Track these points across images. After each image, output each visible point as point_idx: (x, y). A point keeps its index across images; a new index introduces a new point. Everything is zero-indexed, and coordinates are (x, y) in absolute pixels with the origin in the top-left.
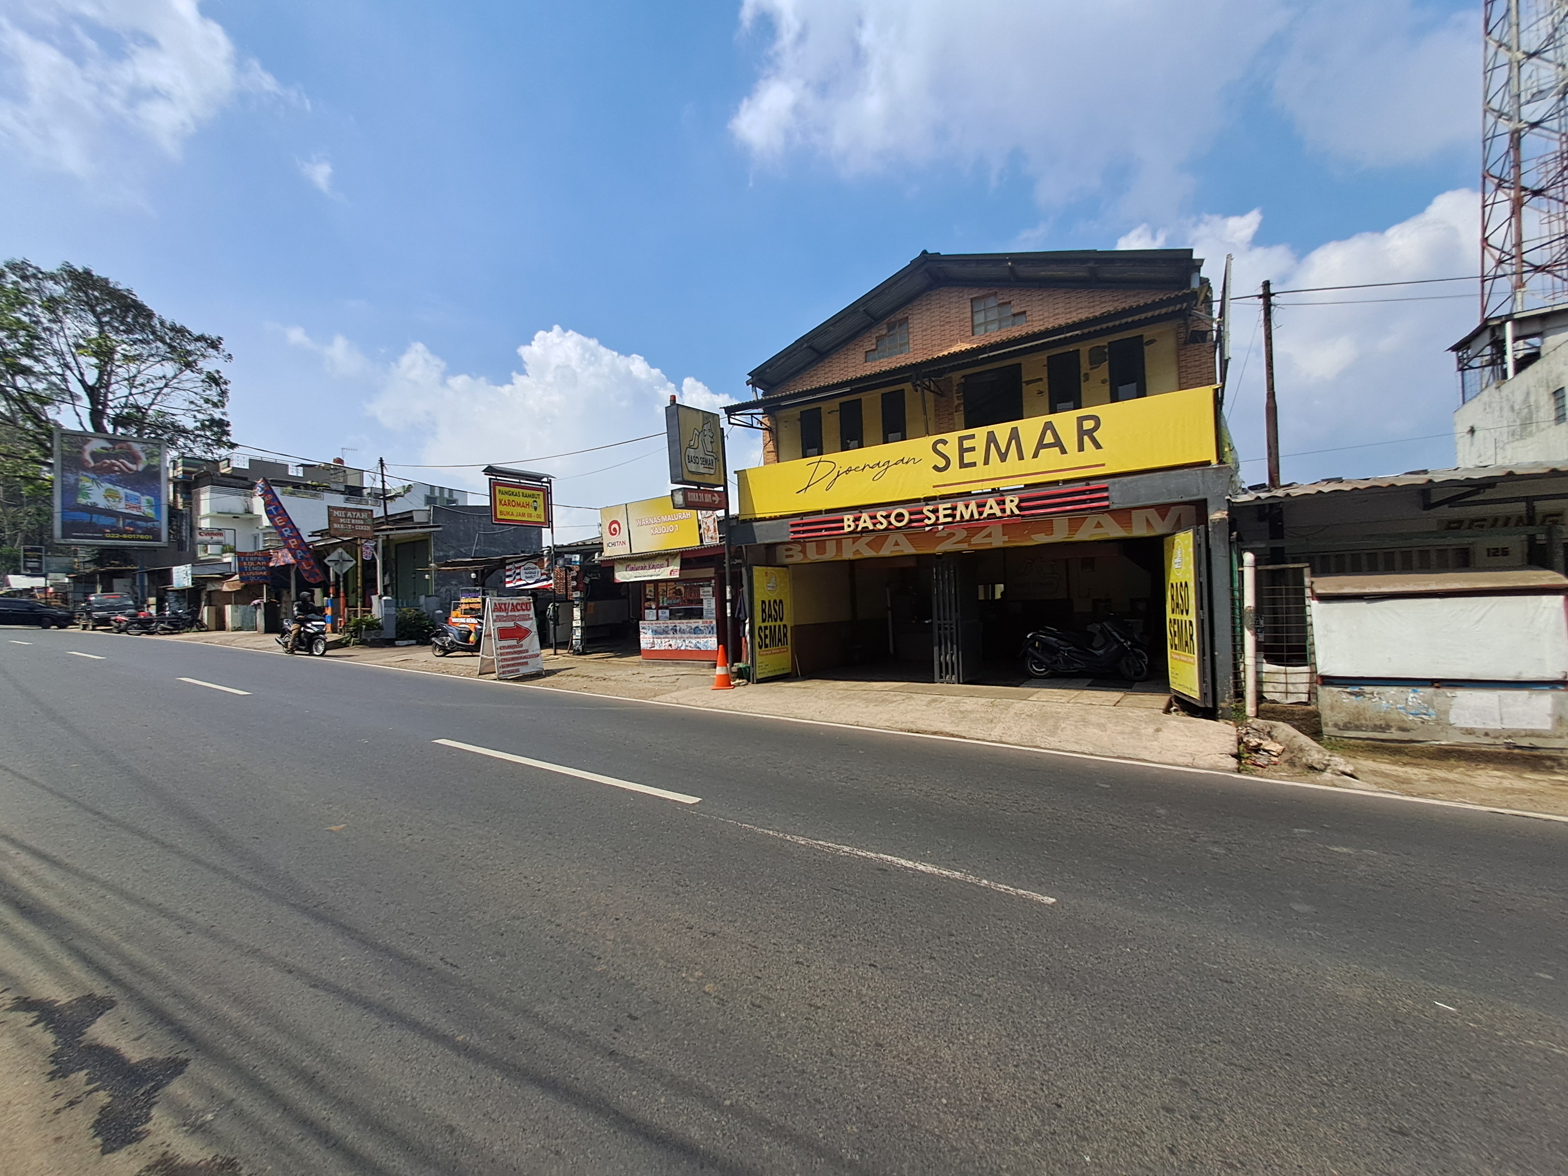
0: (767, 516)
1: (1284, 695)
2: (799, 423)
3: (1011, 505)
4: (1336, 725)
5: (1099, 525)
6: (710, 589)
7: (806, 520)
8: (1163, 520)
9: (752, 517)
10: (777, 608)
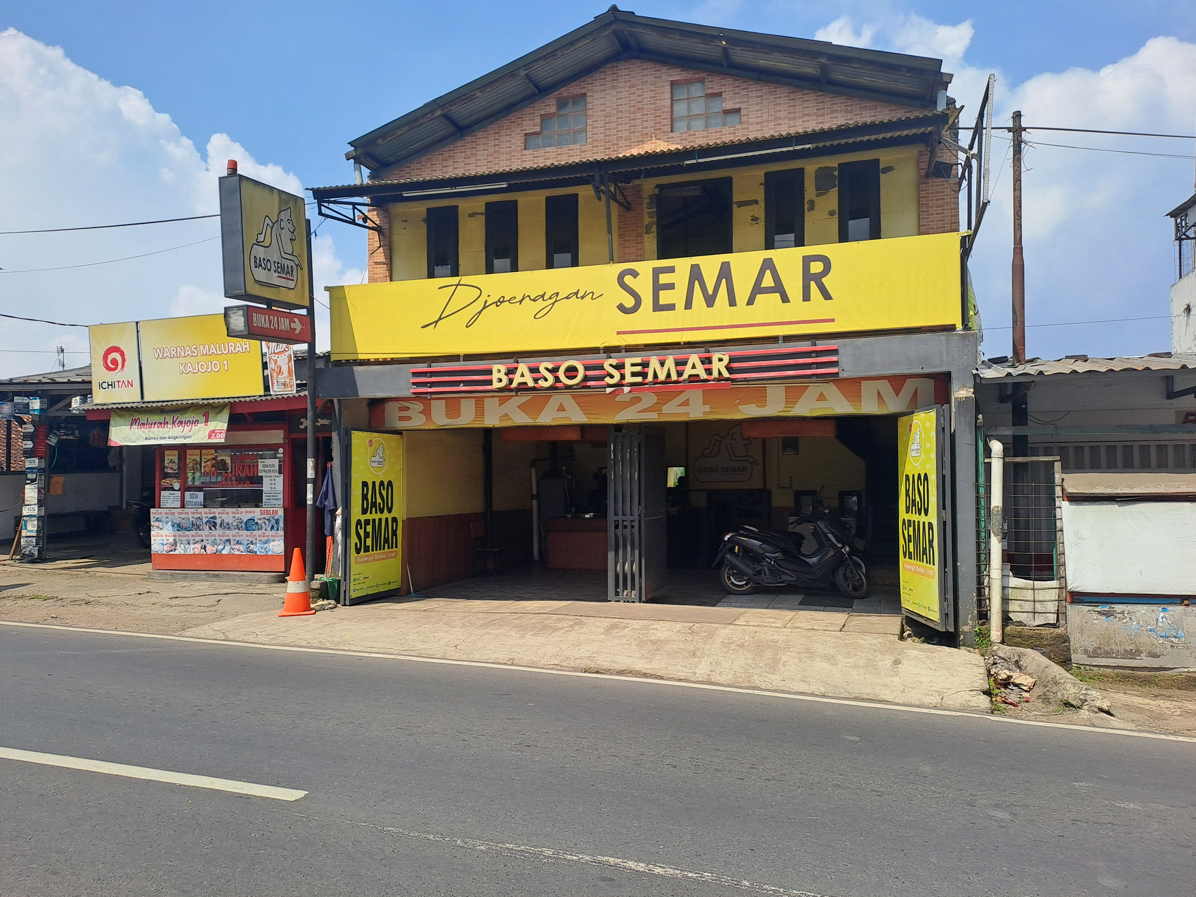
0: (372, 357)
1: (1031, 615)
2: (425, 226)
3: (719, 366)
4: (1086, 652)
5: (822, 397)
6: (276, 462)
7: (436, 367)
8: (897, 396)
9: (351, 357)
10: (384, 493)
